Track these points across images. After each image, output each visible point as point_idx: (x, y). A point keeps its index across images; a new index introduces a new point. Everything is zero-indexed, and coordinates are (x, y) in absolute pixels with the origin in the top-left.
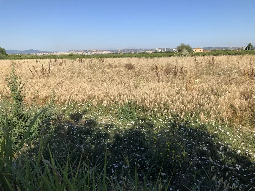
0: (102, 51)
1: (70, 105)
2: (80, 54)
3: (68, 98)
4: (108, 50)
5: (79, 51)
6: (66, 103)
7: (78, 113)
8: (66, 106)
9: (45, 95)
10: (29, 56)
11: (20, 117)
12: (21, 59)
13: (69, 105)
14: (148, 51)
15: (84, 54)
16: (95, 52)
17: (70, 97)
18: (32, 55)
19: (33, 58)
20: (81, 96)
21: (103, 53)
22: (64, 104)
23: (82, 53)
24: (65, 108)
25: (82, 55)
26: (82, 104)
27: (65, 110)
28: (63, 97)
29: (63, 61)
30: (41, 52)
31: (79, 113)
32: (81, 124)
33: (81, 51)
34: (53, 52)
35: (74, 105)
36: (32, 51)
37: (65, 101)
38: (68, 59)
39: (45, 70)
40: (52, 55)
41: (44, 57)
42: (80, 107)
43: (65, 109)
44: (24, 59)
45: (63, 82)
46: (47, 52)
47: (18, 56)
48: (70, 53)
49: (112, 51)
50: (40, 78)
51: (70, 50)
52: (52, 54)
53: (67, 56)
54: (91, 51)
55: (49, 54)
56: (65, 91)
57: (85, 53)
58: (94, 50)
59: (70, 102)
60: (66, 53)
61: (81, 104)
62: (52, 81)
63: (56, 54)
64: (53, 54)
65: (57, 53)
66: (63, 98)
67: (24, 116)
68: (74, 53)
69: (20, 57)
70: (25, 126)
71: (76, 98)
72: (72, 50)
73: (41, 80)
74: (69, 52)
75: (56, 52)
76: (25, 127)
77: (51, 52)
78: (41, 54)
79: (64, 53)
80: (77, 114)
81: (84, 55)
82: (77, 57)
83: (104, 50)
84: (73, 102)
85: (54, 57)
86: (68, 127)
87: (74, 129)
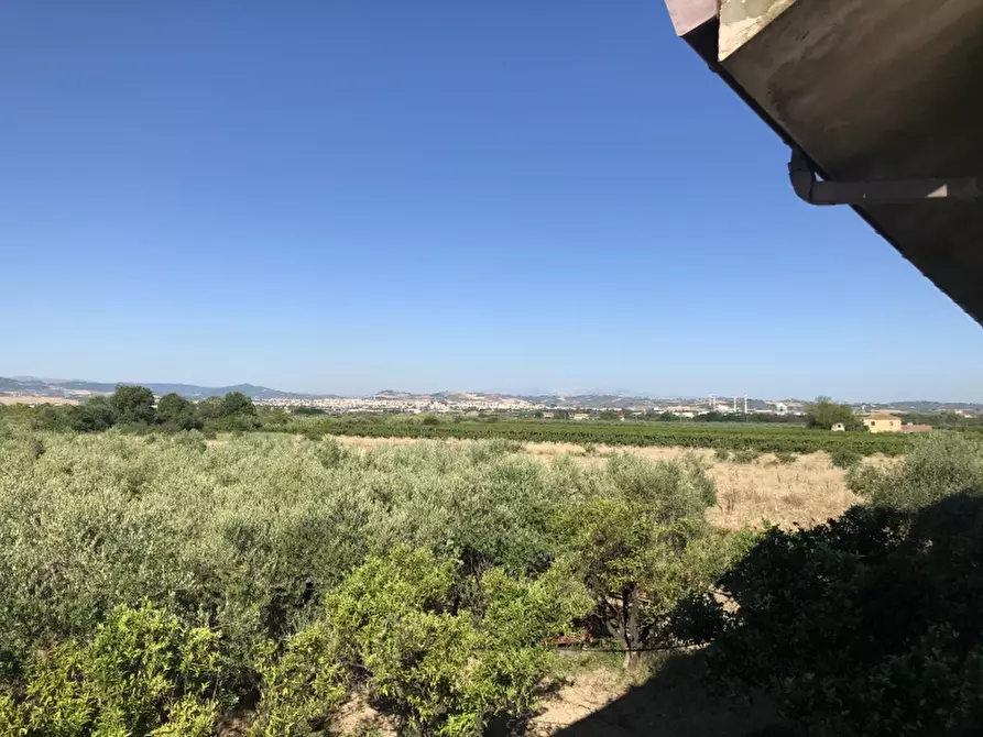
0: (497, 398)
4: (519, 397)
5: (413, 397)
14: (676, 405)
15: (432, 408)
16: (473, 400)
21: (501, 407)
23: (425, 404)
33: (422, 398)
48: (384, 402)
49: (536, 401)
51: (382, 392)
54: (456, 398)
57: (436, 403)
58: (469, 396)
72: (390, 392)
74: (379, 399)
75: (333, 397)
83: (505, 393)
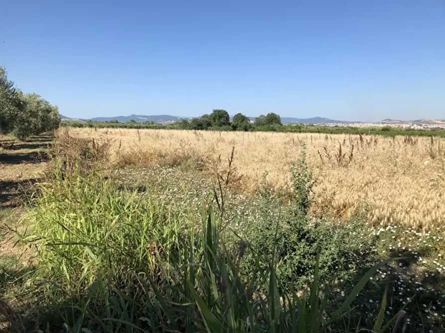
1: (390, 230)
2: (404, 127)
3: (388, 215)
5: (402, 122)
6: (381, 224)
7: (406, 250)
8: (382, 230)
9: (343, 202)
10: (313, 128)
11: (302, 235)
12: (300, 132)
13: (388, 228)
15: (412, 127)
16: (439, 124)
17: (391, 214)
18: (317, 127)
19: (319, 132)
20: (416, 217)
22: (376, 224)
23: (408, 126)
24: (379, 232)
25: (409, 130)
26: (417, 234)
27: (378, 237)
28: (377, 210)
29: (371, 140)
30: (332, 121)
31: (410, 250)
32: (414, 276)
33: (406, 123)
34: (353, 123)
35: (398, 231)
36: (318, 119)
37: (379, 219)
38: (380, 136)
39: (342, 155)
40: (352, 128)
41: (337, 131)
42: (410, 239)
43: (378, 234)
44: (305, 132)
45: (377, 181)
46: (343, 122)
47: (297, 127)
48: (385, 125)
50: (333, 167)
51: (385, 120)
52: (351, 125)
53: (377, 131)
54: (428, 122)
55: (345, 126)
56: (382, 200)
57: (415, 125)
58: (436, 121)
59: (389, 224)
60: (376, 125)
61: (415, 232)
62: (356, 176)
63: (357, 125)
64: (353, 126)
65: (360, 124)
66: (377, 212)
67: (308, 235)
68: (393, 126)
69: (299, 129)
70: (308, 252)
71: (405, 217)
72: (390, 120)
73: (335, 172)
74: (382, 123)
75: (359, 122)
76: (308, 255)
77: (349, 123)
78: (332, 125)
79: (372, 125)
80: (404, 251)
81: (413, 130)
82: (399, 134)
84: (396, 225)
85: (355, 131)
86: (385, 274)
87: (399, 283)
